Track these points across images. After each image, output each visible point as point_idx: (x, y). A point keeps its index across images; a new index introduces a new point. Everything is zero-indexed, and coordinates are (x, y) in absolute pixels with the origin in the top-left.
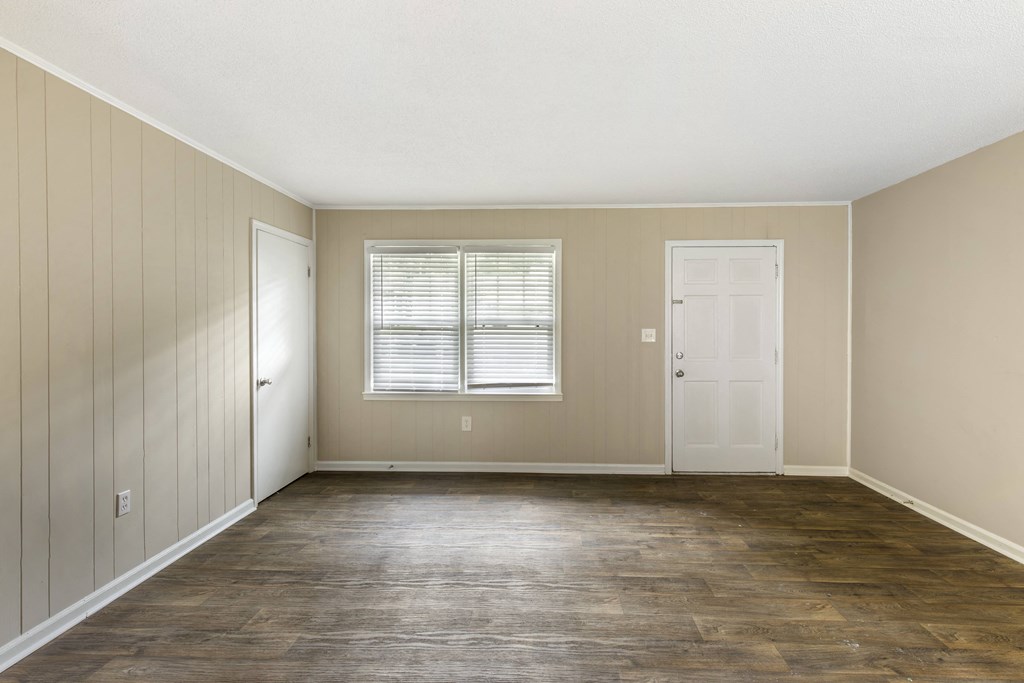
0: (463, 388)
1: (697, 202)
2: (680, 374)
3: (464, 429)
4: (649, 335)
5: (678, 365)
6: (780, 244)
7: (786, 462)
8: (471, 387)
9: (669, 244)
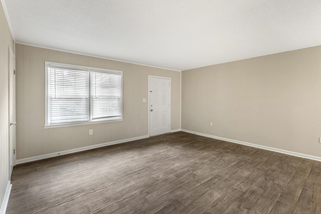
0: (90, 119)
1: (154, 66)
2: (152, 110)
3: (90, 134)
4: (144, 100)
5: (152, 108)
6: (170, 78)
7: (171, 130)
8: (93, 119)
9: (149, 76)
